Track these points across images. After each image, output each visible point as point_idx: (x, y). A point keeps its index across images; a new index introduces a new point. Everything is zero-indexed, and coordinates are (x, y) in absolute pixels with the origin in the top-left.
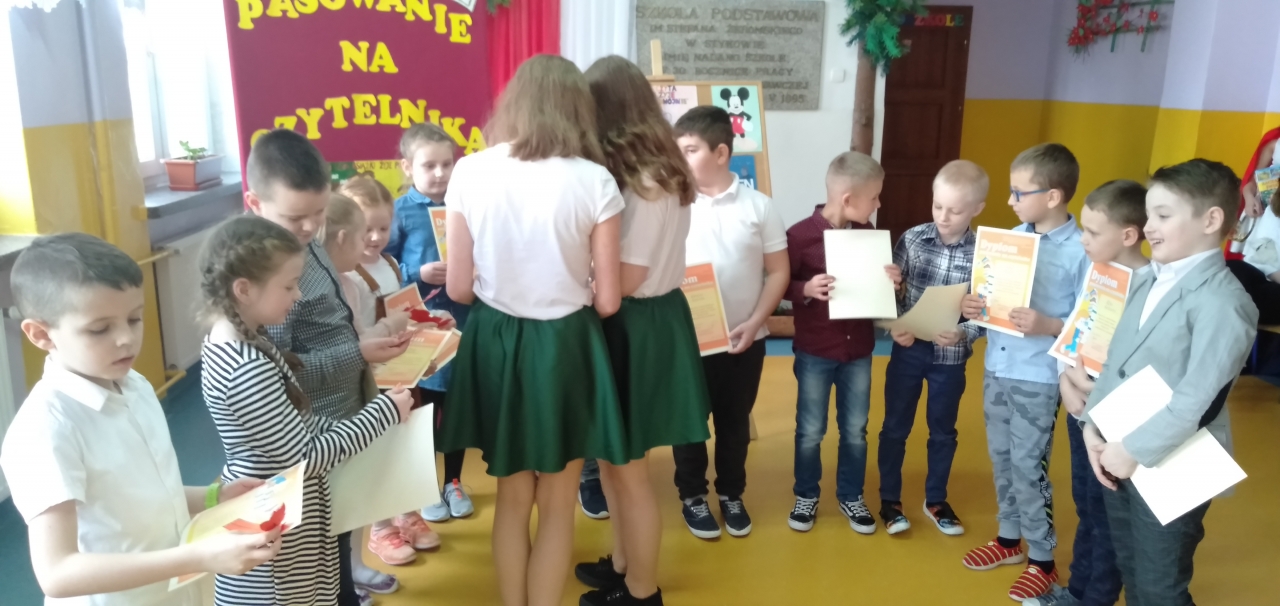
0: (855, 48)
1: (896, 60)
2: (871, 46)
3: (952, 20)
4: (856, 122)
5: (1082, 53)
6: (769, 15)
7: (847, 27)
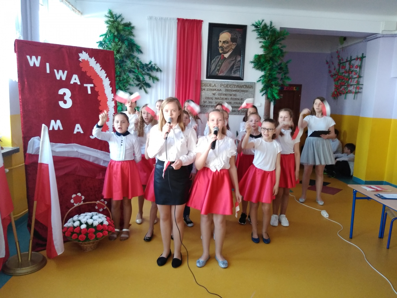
0: (264, 97)
1: (278, 100)
2: (269, 96)
3: (296, 89)
5: (336, 100)
6: (238, 86)
7: (262, 91)
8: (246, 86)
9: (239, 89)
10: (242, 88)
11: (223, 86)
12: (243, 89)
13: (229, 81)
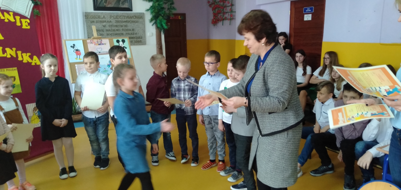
0: (154, 26)
1: (166, 29)
2: (159, 26)
3: (180, 17)
4: (157, 48)
5: (215, 26)
6: (128, 17)
7: (151, 20)
8: (136, 17)
9: (129, 20)
10: (132, 18)
11: (112, 18)
12: (133, 20)
13: (118, 13)
